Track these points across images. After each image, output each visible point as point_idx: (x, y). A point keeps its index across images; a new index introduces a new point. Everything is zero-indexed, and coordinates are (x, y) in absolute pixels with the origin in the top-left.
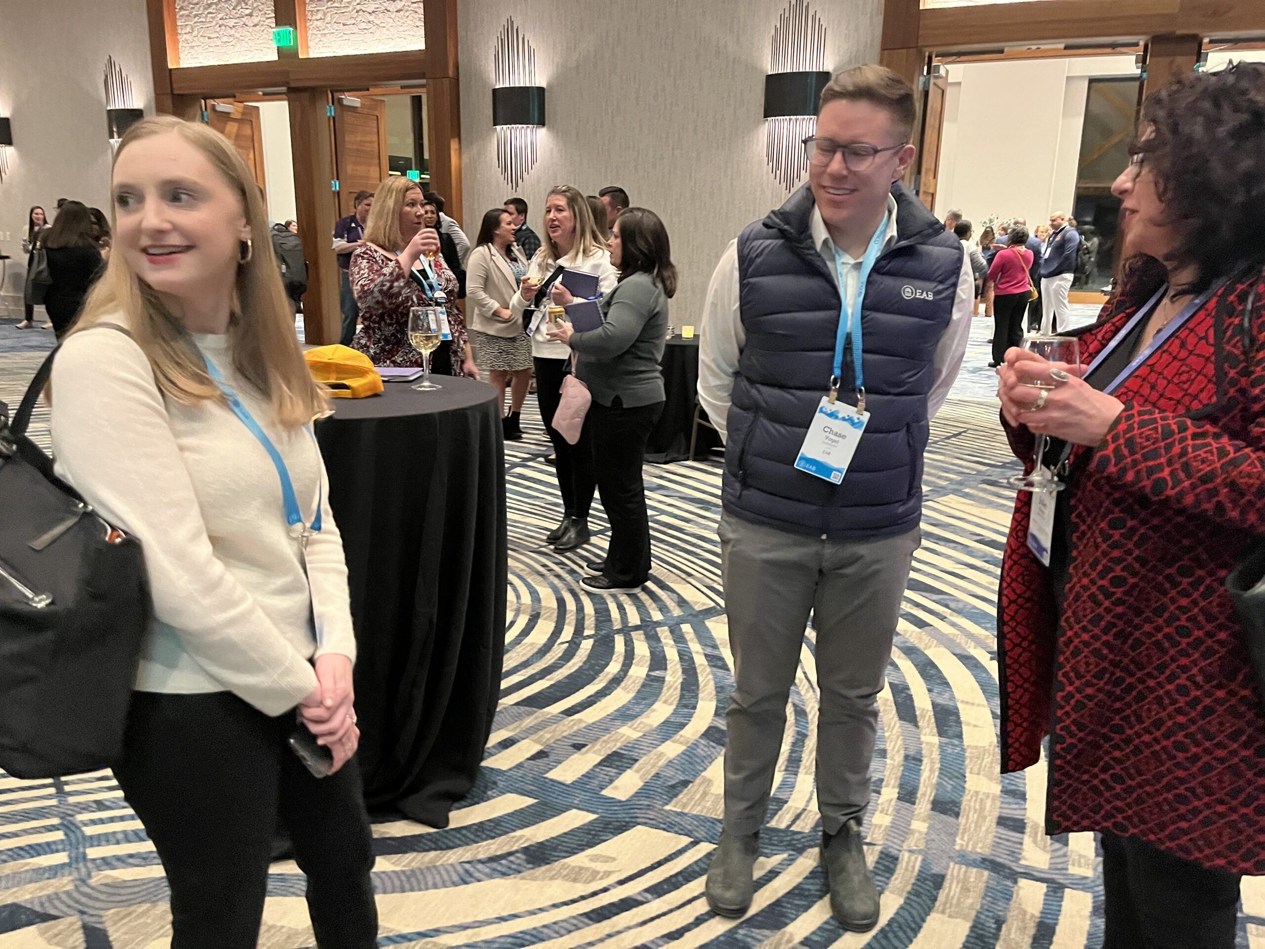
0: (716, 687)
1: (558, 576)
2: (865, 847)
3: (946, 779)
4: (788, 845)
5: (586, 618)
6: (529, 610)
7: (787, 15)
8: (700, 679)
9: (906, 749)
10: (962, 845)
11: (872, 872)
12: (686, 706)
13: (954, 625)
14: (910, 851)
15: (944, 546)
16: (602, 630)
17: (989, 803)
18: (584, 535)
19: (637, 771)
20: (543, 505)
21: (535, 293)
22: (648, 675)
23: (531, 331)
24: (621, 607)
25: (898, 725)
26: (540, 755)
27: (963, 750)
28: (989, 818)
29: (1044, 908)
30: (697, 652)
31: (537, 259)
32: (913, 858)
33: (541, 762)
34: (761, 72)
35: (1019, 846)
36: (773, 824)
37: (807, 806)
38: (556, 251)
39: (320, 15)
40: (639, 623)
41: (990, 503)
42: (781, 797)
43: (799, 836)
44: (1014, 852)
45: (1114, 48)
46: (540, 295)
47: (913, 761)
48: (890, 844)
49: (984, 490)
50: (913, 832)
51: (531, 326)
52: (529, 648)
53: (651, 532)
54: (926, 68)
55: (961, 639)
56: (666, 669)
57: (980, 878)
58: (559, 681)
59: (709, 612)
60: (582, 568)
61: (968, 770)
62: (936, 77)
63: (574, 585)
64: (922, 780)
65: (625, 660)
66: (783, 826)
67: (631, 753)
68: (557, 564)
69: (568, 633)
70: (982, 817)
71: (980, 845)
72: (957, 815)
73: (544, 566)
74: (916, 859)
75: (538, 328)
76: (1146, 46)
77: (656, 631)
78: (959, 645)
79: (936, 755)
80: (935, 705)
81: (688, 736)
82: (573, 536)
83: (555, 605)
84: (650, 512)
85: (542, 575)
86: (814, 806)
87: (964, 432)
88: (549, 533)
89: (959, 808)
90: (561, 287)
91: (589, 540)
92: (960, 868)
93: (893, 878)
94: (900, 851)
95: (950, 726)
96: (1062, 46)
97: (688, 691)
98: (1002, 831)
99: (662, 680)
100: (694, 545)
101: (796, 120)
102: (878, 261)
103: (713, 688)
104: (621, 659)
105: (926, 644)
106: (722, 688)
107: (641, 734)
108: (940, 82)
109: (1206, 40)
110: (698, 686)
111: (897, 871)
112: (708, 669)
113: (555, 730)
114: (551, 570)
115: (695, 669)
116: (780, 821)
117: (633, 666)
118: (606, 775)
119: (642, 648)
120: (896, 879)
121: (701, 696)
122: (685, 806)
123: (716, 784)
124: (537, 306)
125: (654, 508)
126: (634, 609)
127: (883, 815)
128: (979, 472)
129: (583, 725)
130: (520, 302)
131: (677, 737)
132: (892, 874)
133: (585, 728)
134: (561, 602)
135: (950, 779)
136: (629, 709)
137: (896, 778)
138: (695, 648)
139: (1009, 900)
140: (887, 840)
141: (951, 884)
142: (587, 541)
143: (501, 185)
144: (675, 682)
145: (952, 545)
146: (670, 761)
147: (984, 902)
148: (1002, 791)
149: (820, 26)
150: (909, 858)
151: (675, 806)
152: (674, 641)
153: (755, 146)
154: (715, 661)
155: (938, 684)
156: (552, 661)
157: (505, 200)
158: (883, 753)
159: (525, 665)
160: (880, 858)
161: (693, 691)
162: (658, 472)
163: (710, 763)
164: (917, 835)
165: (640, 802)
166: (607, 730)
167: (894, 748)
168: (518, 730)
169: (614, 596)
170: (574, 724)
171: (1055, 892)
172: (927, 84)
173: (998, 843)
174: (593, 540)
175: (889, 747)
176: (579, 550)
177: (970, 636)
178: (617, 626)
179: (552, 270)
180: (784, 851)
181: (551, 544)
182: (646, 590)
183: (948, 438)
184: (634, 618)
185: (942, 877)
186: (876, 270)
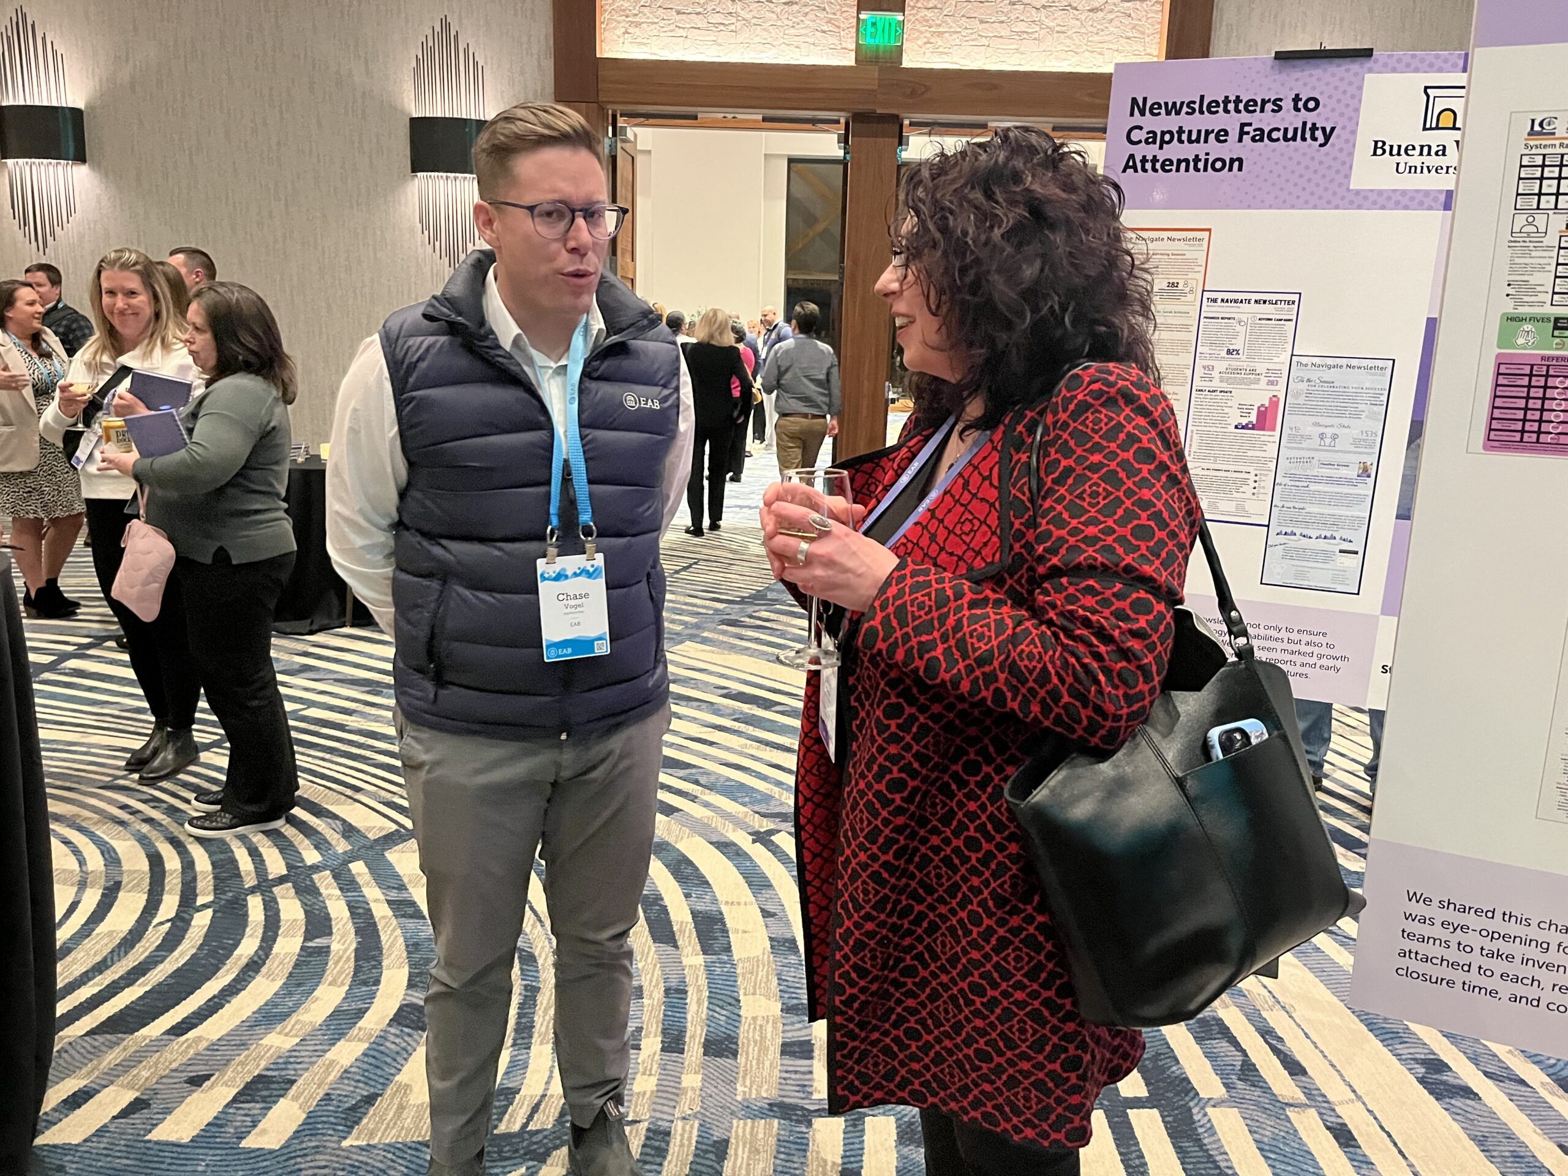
0: (407, 946)
1: (149, 821)
2: (627, 1129)
3: (718, 1009)
4: (525, 1154)
5: (199, 878)
6: (102, 882)
7: (430, 44)
8: (384, 938)
9: (666, 980)
10: (745, 1093)
11: (638, 1160)
12: (365, 983)
13: (707, 805)
14: (684, 1118)
15: (687, 706)
16: (224, 893)
17: (769, 1028)
18: (189, 752)
19: (295, 1098)
20: (117, 713)
21: (83, 406)
22: (302, 948)
23: (79, 461)
24: (254, 853)
25: (653, 949)
26: (137, 1106)
27: (734, 966)
28: (772, 1048)
29: (845, 1151)
30: (376, 901)
31: (84, 354)
32: (688, 1128)
33: (137, 1118)
34: (403, 112)
35: (808, 1077)
36: (502, 1128)
37: (546, 1089)
38: (116, 343)
40: (285, 872)
41: (732, 648)
42: (510, 1085)
43: (540, 1137)
44: (805, 1086)
45: (814, 123)
46: (92, 408)
47: (676, 994)
48: (658, 1115)
49: (724, 633)
50: (684, 1091)
51: (78, 453)
52: (106, 941)
53: (294, 734)
54: (610, 128)
55: (717, 822)
56: (330, 934)
57: (768, 1130)
58: (160, 984)
59: (391, 839)
60: (188, 802)
61: (741, 992)
62: (624, 141)
63: (174, 829)
64: (689, 1017)
65: (264, 933)
66: (516, 1127)
67: (283, 1073)
68: (144, 802)
69: (169, 906)
70: (763, 1049)
71: (765, 1087)
72: (735, 1054)
73: (124, 807)
74: (692, 1127)
75: (91, 455)
76: (847, 124)
77: (312, 880)
78: (715, 830)
79: (703, 981)
80: (695, 914)
81: (372, 1026)
82: (170, 757)
83: (145, 865)
84: (289, 706)
85: (122, 823)
86: (557, 1088)
87: (695, 563)
88: (129, 755)
89: (736, 1044)
90: (129, 396)
91: (199, 758)
92: (745, 1124)
93: (666, 1163)
94: (672, 1122)
95: (716, 939)
96: (760, 117)
97: (367, 960)
98: (788, 1061)
99: (325, 951)
100: (360, 746)
101: (455, 178)
102: (587, 363)
103: (403, 948)
104: (260, 932)
105: (677, 836)
106: (416, 945)
107: (297, 1040)
108: (627, 146)
109: (906, 122)
110: (380, 949)
111: (671, 1151)
112: (394, 922)
113: (156, 1063)
114: (135, 812)
115: (375, 924)
116: (512, 1122)
117: (279, 939)
118: (246, 1115)
119: (291, 909)
120: (670, 1162)
121: (385, 963)
122: (372, 1134)
123: (416, 1089)
124: (87, 424)
125: (293, 699)
126: (276, 852)
127: (646, 1077)
128: (716, 610)
129: (205, 1044)
130: (56, 419)
131: (355, 1031)
132: (665, 1157)
133: (207, 1049)
134: (156, 861)
135: (722, 1008)
136: (276, 1006)
137: (657, 1023)
138: (373, 894)
139: (805, 1151)
140: (654, 1110)
141: (736, 1150)
142: (195, 761)
143: (19, 245)
144: (346, 950)
145: (695, 704)
146: (346, 1071)
147: (778, 1162)
148: (782, 1010)
149: (475, 64)
150: (684, 1129)
151: (357, 1139)
152: (341, 889)
153: (403, 208)
154: (403, 908)
155: (697, 885)
156: (146, 954)
157: (27, 266)
158: (639, 992)
159: (100, 968)
160: (648, 1138)
161: (374, 958)
162: (301, 647)
163: (406, 1059)
164: (690, 1093)
165: (304, 1146)
166: (244, 1045)
167: (651, 981)
168: (96, 1073)
169: (243, 838)
170: (189, 1046)
171: (855, 1126)
172: (613, 147)
173: (785, 1079)
174: (204, 756)
175: (645, 981)
176: (181, 776)
177: (726, 816)
178: (250, 881)
179: (111, 372)
180: (517, 1165)
181: (132, 771)
182: (293, 821)
183: (677, 572)
184: (276, 865)
185: (726, 1142)
186: (586, 374)
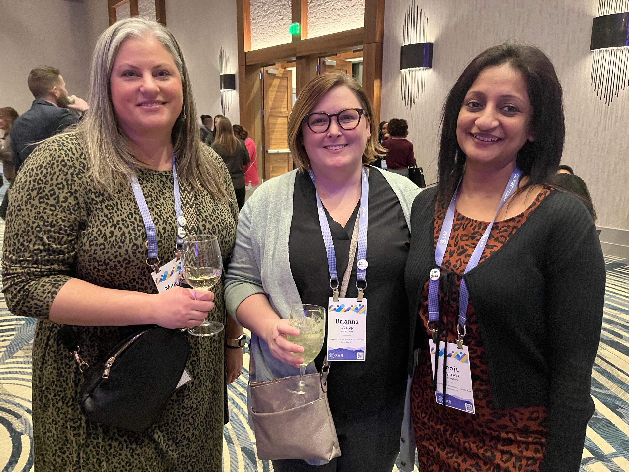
34: (591, 16)
39: (314, 15)
143: (402, 107)
153: (582, 71)
